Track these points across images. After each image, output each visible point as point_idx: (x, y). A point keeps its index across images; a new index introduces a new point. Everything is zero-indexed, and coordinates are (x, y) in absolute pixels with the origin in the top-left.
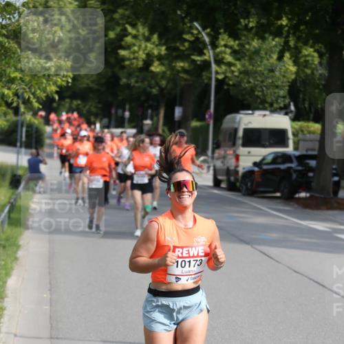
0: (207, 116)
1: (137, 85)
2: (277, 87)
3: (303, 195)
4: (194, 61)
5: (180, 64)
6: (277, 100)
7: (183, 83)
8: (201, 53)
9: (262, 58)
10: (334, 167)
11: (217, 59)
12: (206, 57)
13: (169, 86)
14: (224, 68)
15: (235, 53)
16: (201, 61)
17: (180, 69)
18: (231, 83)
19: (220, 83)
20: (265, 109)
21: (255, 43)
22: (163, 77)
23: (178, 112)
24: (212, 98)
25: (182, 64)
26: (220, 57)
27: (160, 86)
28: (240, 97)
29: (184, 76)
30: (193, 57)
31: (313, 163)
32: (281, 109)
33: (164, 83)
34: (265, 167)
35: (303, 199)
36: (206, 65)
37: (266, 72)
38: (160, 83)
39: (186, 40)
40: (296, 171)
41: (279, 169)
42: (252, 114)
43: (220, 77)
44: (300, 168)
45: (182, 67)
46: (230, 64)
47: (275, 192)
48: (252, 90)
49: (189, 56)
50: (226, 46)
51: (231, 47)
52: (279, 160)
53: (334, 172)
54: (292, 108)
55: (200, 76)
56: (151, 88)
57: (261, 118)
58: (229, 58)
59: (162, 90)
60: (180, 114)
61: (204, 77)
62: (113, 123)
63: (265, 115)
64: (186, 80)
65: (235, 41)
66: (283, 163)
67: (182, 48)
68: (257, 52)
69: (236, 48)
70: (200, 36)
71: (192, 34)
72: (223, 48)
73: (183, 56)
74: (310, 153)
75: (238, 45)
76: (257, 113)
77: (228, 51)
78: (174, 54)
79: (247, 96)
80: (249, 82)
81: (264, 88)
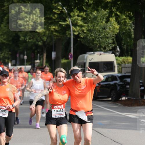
0: (69, 56)
1: (30, 41)
2: (108, 38)
3: (124, 98)
4: (61, 25)
5: (53, 27)
6: (108, 45)
7: (55, 38)
8: (65, 20)
9: (98, 21)
10: (141, 81)
11: (74, 23)
12: (68, 23)
13: (48, 41)
14: (78, 28)
15: (84, 19)
16: (65, 25)
17: (53, 30)
18: (82, 37)
19: (76, 37)
20: (101, 51)
21: (95, 13)
22: (44, 35)
23: (54, 55)
24: (72, 46)
25: (54, 27)
26: (75, 22)
27: (43, 41)
28: (87, 45)
29: (56, 34)
30: (60, 23)
31: (128, 80)
32: (110, 50)
33: (45, 39)
34: (102, 84)
35: (124, 100)
36: (68, 27)
37: (101, 30)
38: (43, 39)
39: (55, 13)
40: (119, 85)
41: (109, 84)
42: (94, 54)
43: (76, 33)
44: (121, 83)
45: (54, 29)
46: (81, 26)
47: (109, 98)
48: (93, 40)
49: (58, 22)
50: (78, 16)
51: (81, 16)
52: (110, 79)
53: (141, 84)
54: (118, 49)
55: (64, 33)
56: (38, 41)
57: (99, 56)
58: (80, 23)
59: (44, 42)
60: (55, 56)
61: (67, 34)
62: (18, 62)
63: (101, 54)
64: (57, 36)
65: (83, 13)
66: (112, 81)
67: (53, 18)
68: (95, 18)
69: (85, 16)
70: (63, 11)
71: (59, 9)
72: (77, 17)
73: (54, 23)
74: (127, 74)
75: (85, 15)
76: (96, 53)
77: (80, 18)
78: (49, 21)
79: (91, 44)
80: (92, 36)
81: (100, 39)
